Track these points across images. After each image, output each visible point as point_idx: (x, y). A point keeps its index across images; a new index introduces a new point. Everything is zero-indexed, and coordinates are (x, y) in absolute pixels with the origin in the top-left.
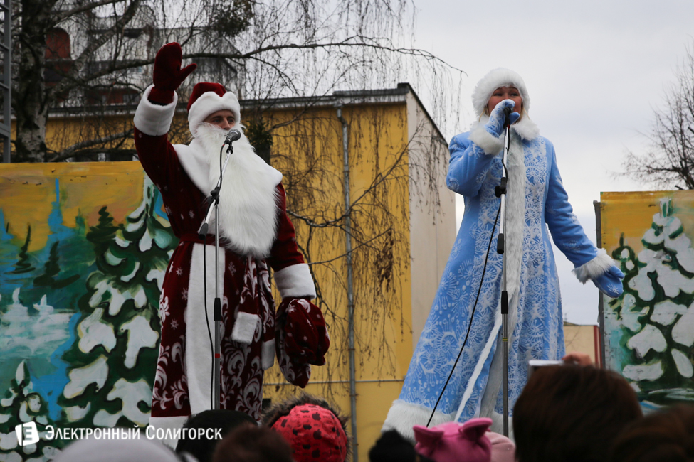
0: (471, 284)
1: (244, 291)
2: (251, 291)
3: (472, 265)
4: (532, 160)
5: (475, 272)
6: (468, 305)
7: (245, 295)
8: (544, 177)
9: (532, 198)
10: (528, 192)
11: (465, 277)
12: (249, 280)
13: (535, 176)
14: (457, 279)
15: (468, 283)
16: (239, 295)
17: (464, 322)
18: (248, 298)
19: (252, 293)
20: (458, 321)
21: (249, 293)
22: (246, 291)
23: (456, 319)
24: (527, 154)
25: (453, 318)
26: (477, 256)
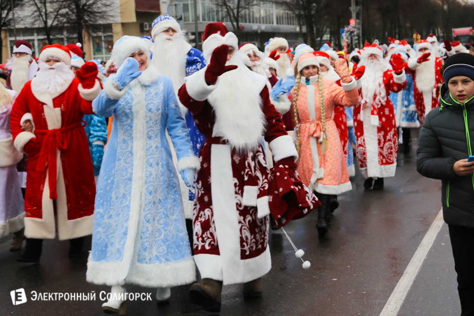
0: (114, 179)
1: (246, 172)
2: (251, 171)
3: (114, 167)
4: (151, 97)
5: (117, 171)
6: (112, 193)
7: (247, 174)
8: (160, 107)
9: (151, 122)
10: (148, 119)
11: (110, 174)
12: (249, 164)
13: (153, 108)
14: (105, 175)
15: (112, 178)
16: (244, 175)
17: (109, 203)
18: (250, 176)
19: (252, 172)
20: (105, 203)
21: (250, 173)
22: (248, 171)
23: (104, 201)
24: (147, 92)
25: (102, 201)
26: (118, 161)
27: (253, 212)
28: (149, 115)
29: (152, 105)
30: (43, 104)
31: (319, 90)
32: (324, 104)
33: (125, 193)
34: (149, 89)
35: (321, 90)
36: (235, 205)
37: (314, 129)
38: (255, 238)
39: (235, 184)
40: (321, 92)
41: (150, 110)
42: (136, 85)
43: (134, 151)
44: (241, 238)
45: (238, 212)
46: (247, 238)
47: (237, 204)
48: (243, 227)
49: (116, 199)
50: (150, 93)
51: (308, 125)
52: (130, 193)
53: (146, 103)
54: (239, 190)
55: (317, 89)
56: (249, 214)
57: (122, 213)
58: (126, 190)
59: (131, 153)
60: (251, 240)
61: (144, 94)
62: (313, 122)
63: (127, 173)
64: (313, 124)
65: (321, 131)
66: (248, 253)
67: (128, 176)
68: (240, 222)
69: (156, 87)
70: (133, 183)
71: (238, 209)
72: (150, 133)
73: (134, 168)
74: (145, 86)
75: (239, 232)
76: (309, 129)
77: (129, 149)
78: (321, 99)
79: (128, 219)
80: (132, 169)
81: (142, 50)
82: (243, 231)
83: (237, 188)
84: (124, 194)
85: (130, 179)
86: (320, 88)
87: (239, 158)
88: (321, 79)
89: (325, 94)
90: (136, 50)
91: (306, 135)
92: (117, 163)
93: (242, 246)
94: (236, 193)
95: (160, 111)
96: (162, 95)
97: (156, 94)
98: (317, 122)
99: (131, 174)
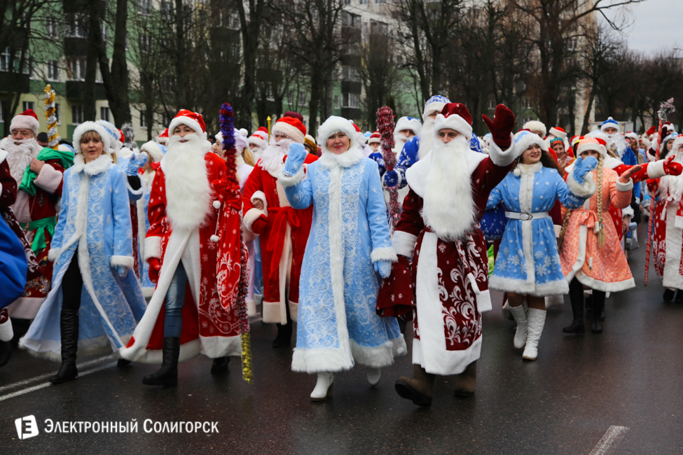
27: (457, 304)
28: (345, 197)
29: (349, 186)
30: (276, 179)
31: (597, 177)
32: (601, 193)
33: (324, 278)
34: (349, 170)
35: (599, 178)
36: (439, 295)
37: (586, 218)
38: (461, 330)
39: (439, 274)
40: (599, 180)
41: (346, 192)
42: (335, 167)
43: (330, 235)
44: (445, 327)
45: (441, 303)
46: (452, 328)
47: (440, 295)
48: (448, 318)
49: (314, 285)
50: (349, 175)
51: (580, 213)
52: (330, 278)
53: (343, 184)
54: (442, 281)
55: (595, 176)
56: (453, 306)
57: (322, 299)
58: (324, 276)
59: (327, 236)
60: (456, 331)
61: (342, 176)
62: (586, 210)
63: (324, 257)
64: (585, 213)
65: (595, 221)
66: (452, 344)
67: (326, 260)
68: (443, 312)
69: (356, 169)
70: (331, 267)
71: (441, 300)
72: (347, 216)
73: (331, 252)
74: (345, 168)
75: (443, 321)
76: (581, 217)
77: (325, 233)
78: (599, 187)
79: (333, 306)
80: (329, 254)
81: (343, 131)
82: (447, 321)
83: (441, 279)
84: (322, 280)
85: (327, 264)
86: (599, 175)
87: (445, 247)
88: (601, 165)
89: (603, 183)
90: (335, 131)
91: (577, 223)
92: (314, 248)
93: (447, 335)
94: (439, 284)
95: (358, 194)
96: (361, 178)
97: (355, 176)
98: (591, 211)
99: (329, 258)
